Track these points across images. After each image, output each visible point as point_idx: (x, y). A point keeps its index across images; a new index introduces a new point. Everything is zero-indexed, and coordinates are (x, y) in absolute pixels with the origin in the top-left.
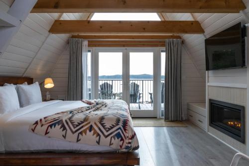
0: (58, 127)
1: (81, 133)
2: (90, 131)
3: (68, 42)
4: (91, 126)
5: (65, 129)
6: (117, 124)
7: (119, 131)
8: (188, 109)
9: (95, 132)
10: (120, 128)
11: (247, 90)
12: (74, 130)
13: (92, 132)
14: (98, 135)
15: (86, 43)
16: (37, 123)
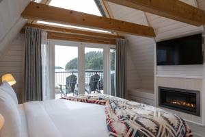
11: (204, 81)
15: (45, 34)
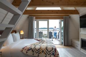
0: (31, 51)
1: (39, 53)
2: (43, 52)
3: (28, 17)
4: (43, 50)
5: (33, 51)
6: (53, 50)
7: (54, 52)
8: (71, 41)
9: (45, 53)
10: (54, 51)
12: (37, 52)
13: (44, 53)
14: (46, 54)
15: (34, 18)
16: (23, 48)
